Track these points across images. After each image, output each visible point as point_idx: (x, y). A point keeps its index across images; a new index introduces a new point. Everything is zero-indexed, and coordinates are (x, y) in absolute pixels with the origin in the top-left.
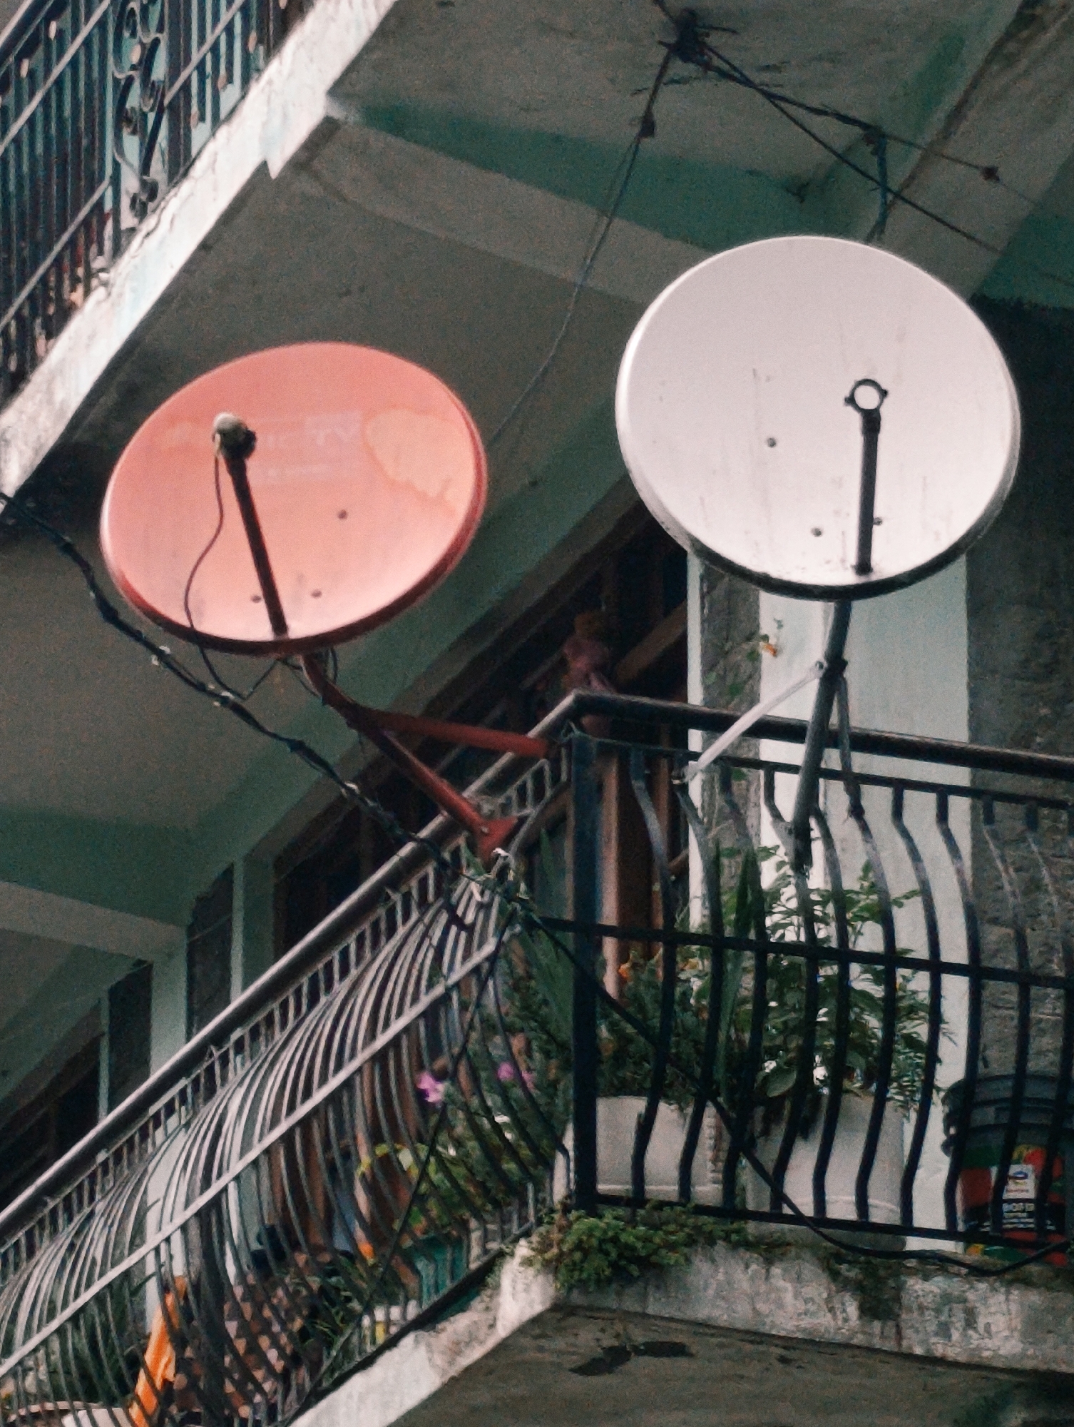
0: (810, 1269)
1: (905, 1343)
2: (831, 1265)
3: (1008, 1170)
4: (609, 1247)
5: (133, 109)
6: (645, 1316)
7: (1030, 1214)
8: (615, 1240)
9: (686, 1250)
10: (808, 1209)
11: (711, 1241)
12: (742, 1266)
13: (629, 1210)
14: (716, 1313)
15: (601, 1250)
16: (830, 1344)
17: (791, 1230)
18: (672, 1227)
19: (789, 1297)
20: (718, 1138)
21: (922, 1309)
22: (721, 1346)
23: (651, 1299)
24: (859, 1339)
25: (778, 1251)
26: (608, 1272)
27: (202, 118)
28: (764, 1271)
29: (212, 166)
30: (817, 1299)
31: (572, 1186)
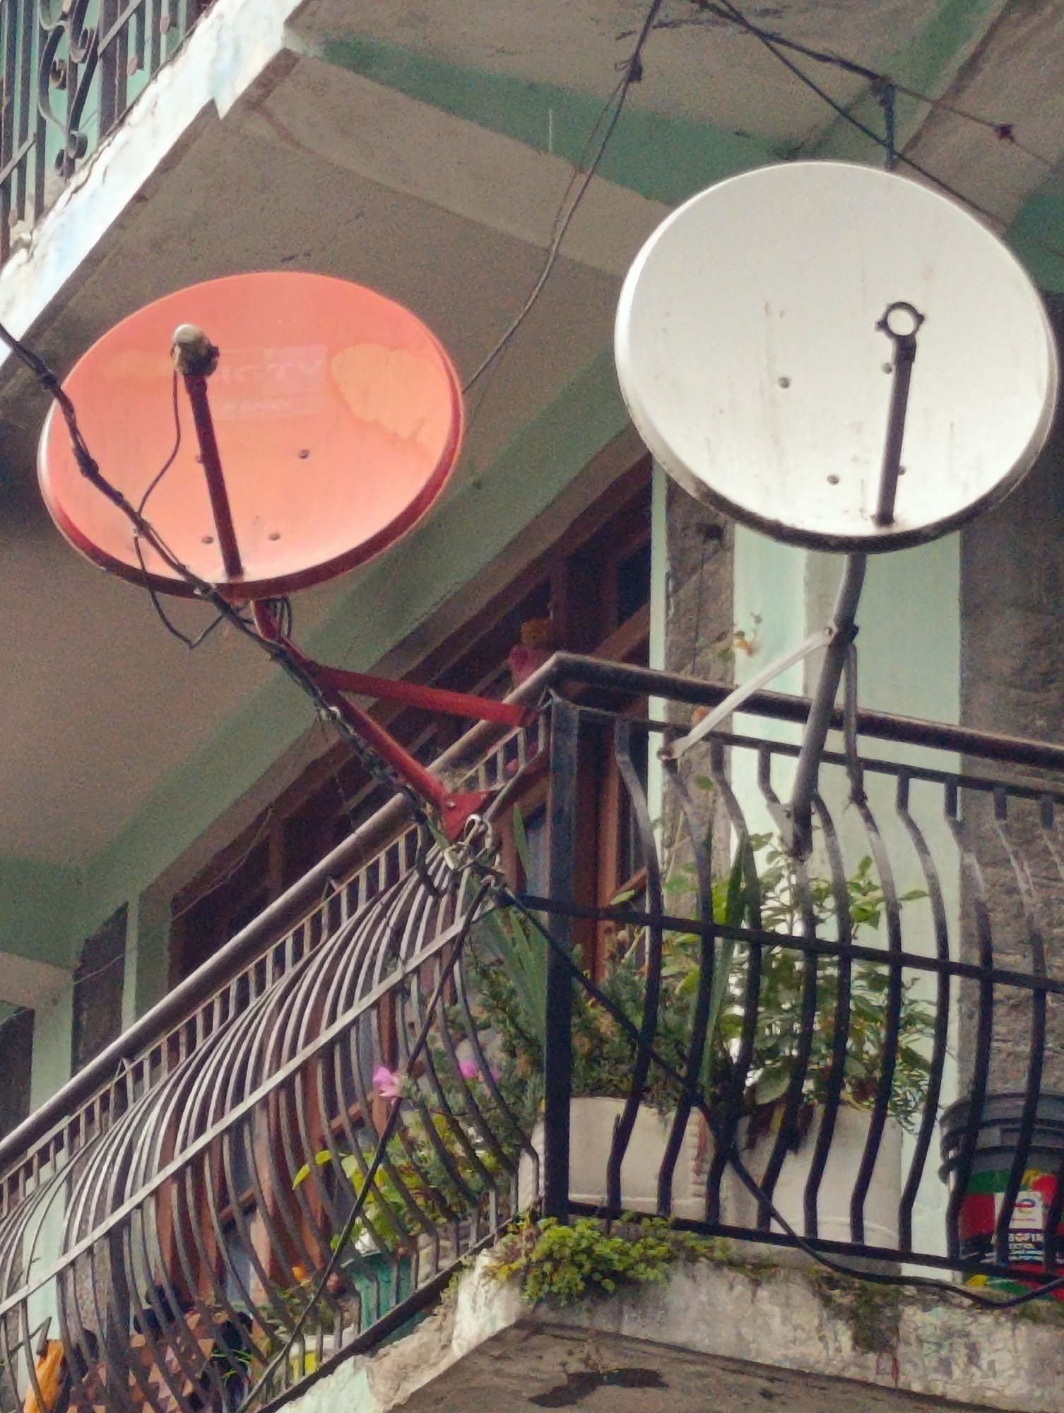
0: (800, 1294)
1: (902, 1378)
2: (823, 1287)
3: (1016, 1196)
4: (582, 1258)
5: (62, 61)
6: (618, 1336)
7: (1038, 1246)
8: (589, 1251)
9: (666, 1266)
10: (799, 1230)
11: (693, 1257)
12: (727, 1286)
13: (604, 1221)
14: (698, 1337)
15: (573, 1262)
16: (819, 1376)
17: (779, 1252)
18: (651, 1241)
19: (776, 1323)
20: (701, 1149)
21: (920, 1341)
22: (700, 1375)
23: (626, 1317)
24: (852, 1373)
25: (765, 1273)
26: (581, 1286)
27: (140, 66)
28: (749, 1293)
29: (152, 112)
30: (807, 1327)
31: (542, 1193)
